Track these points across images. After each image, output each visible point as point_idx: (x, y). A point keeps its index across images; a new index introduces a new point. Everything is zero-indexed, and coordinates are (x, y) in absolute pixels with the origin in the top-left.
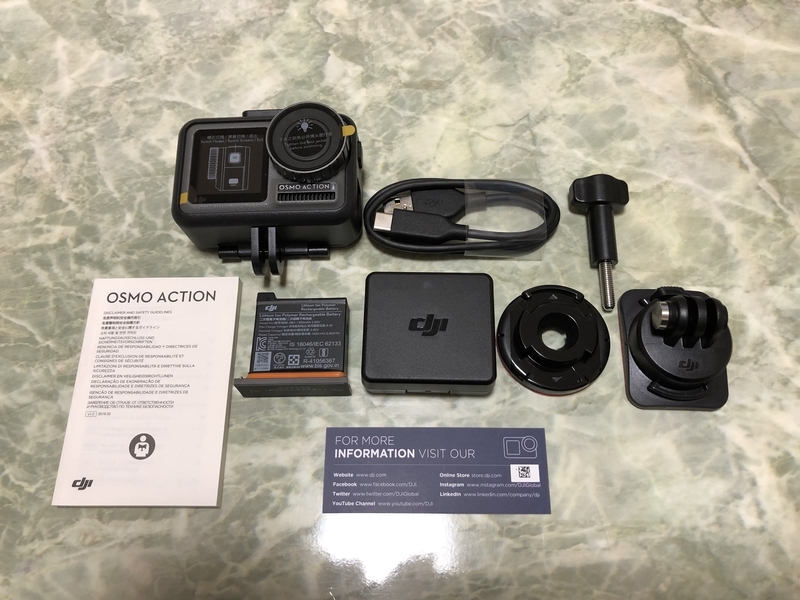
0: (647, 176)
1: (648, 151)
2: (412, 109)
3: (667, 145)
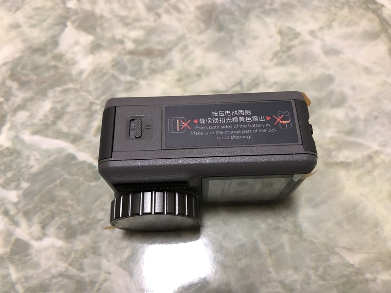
0: (357, 146)
1: (356, 119)
2: (133, 74)
3: (375, 113)
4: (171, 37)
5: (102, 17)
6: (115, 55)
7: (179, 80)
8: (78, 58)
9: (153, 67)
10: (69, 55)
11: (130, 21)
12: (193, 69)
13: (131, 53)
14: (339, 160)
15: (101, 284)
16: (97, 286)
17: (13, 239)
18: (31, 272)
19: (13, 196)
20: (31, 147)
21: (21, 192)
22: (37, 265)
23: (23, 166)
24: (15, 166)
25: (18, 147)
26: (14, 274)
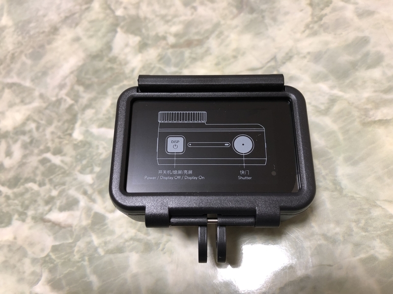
4: (208, 26)
5: (146, 18)
6: (160, 50)
7: (217, 64)
8: (129, 57)
9: (193, 56)
10: (122, 57)
11: (169, 18)
12: (229, 52)
13: (173, 46)
14: (377, 119)
15: (165, 245)
16: (161, 246)
17: (92, 213)
18: (108, 238)
19: (88, 179)
20: (98, 138)
21: (94, 175)
22: (112, 233)
23: (94, 154)
24: (88, 155)
25: (89, 139)
26: (96, 240)
